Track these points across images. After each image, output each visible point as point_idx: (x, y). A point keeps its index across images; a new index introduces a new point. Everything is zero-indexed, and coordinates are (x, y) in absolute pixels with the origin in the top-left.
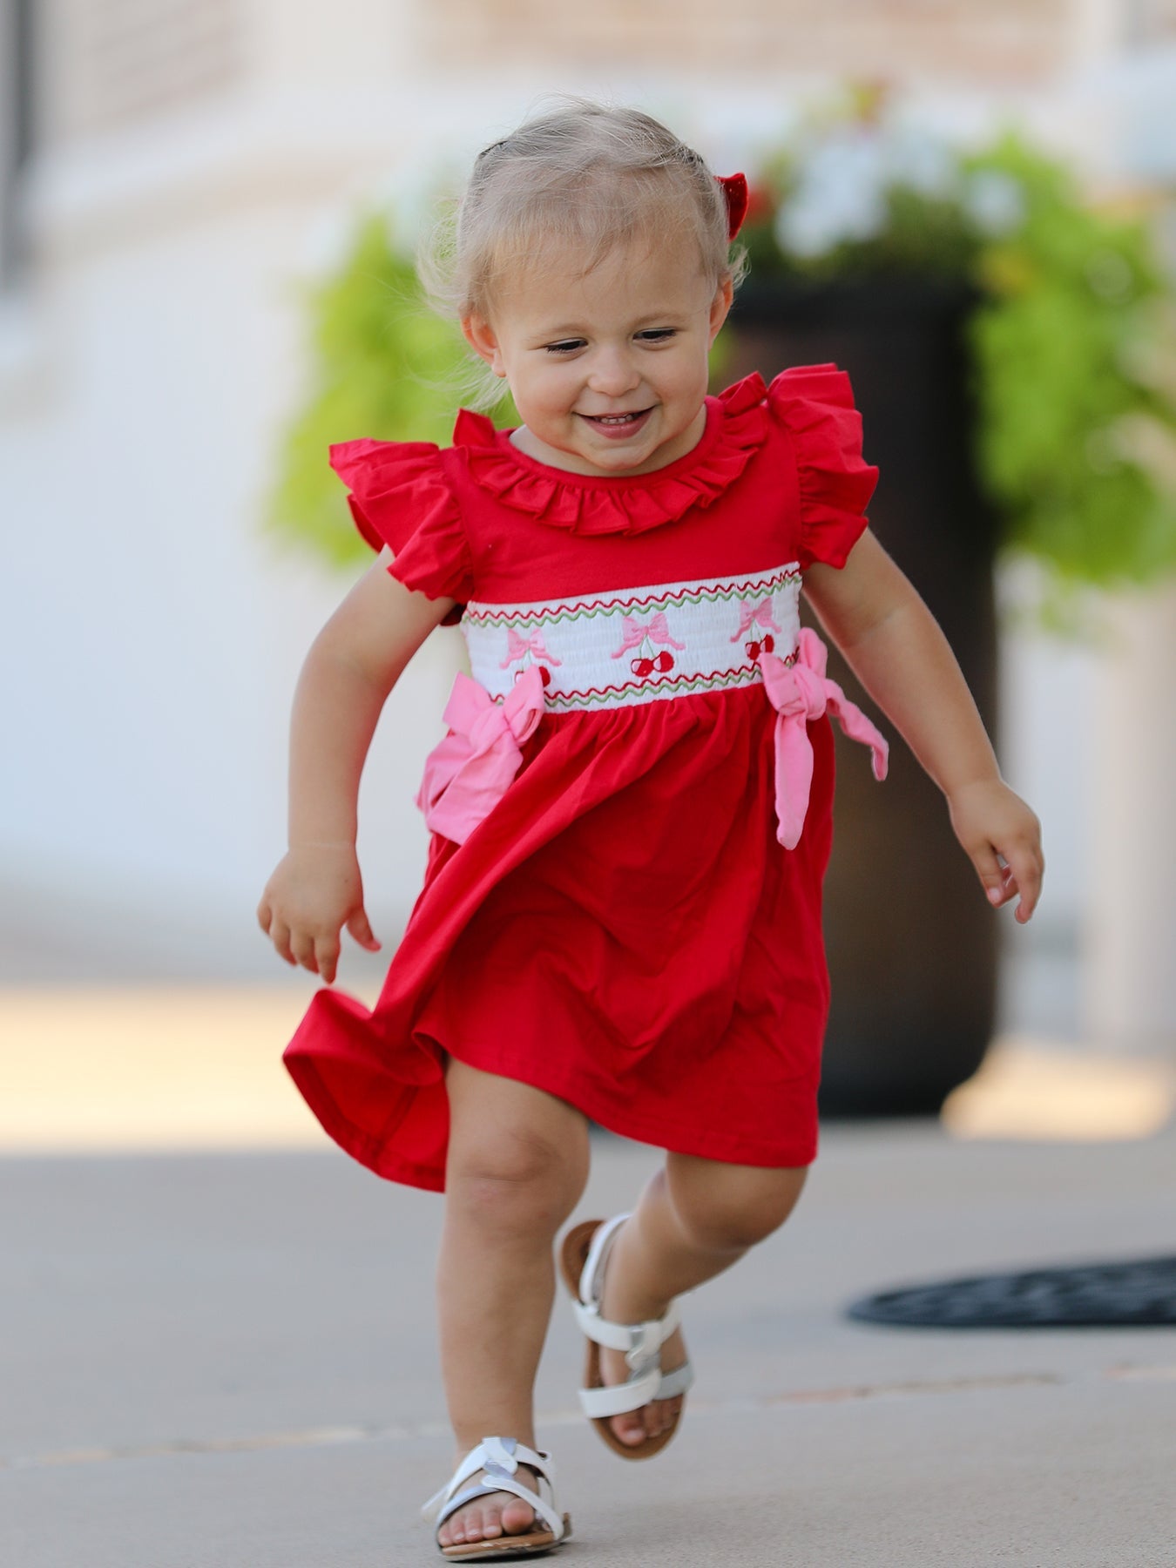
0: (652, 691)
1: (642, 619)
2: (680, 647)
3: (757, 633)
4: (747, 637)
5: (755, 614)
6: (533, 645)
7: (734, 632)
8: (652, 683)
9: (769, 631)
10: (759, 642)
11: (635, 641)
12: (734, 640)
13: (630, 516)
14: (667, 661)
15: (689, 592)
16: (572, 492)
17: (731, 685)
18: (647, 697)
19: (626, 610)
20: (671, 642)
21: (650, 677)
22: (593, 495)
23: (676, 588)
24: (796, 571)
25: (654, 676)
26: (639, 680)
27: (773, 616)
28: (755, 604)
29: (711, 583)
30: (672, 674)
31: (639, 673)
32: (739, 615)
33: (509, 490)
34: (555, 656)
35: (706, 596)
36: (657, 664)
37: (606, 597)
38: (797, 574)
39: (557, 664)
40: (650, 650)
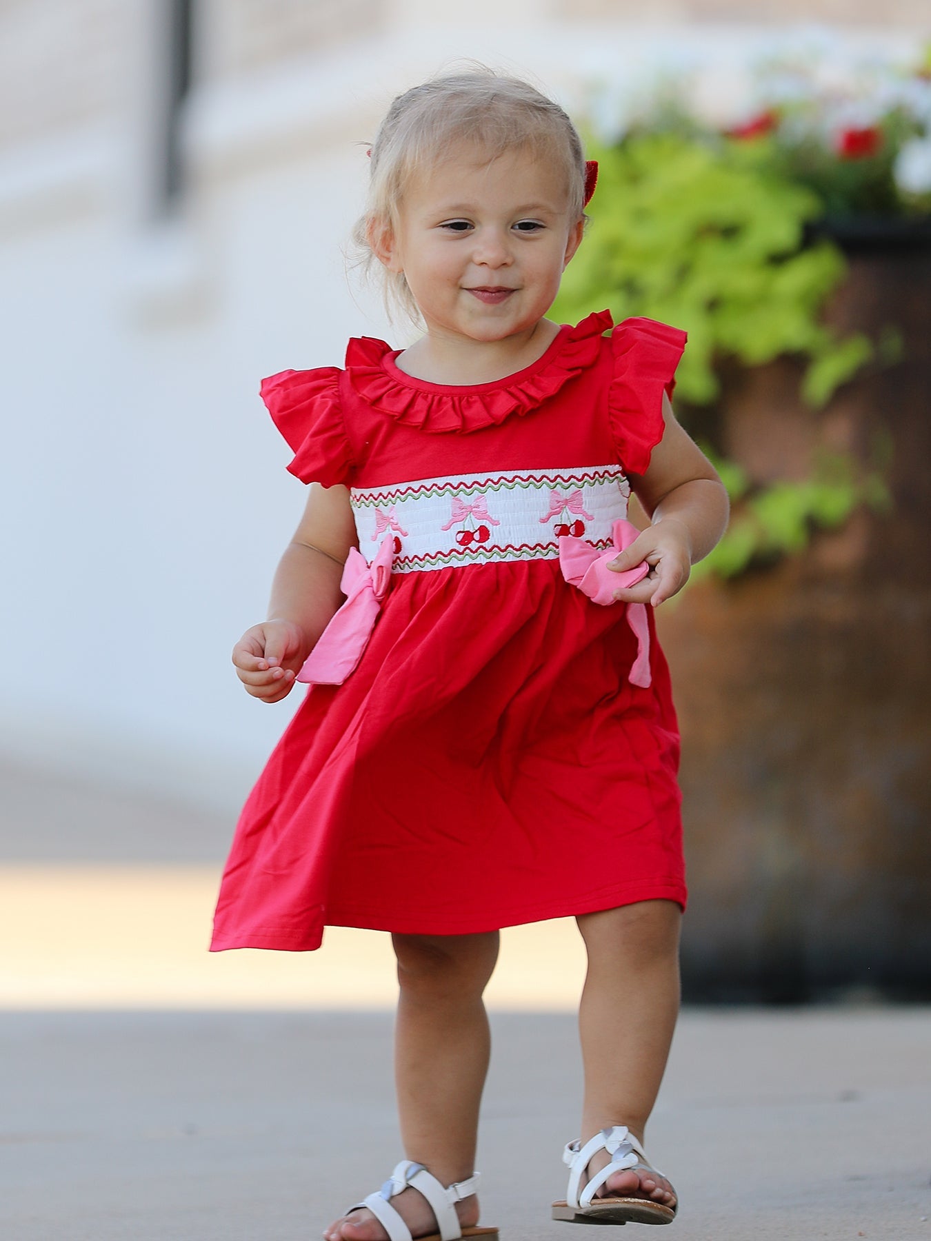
0: (471, 557)
1: (466, 499)
2: (496, 523)
3: (568, 518)
4: (556, 520)
5: (566, 502)
6: (392, 520)
7: (544, 515)
8: (471, 551)
9: (580, 517)
10: (569, 525)
11: (462, 517)
12: (544, 521)
13: (464, 419)
14: (484, 533)
15: (505, 479)
16: (425, 398)
17: (538, 556)
18: (466, 561)
19: (455, 491)
20: (489, 518)
21: (469, 546)
22: (440, 400)
23: (495, 476)
24: (618, 472)
25: (473, 545)
26: (461, 548)
27: (583, 505)
28: (566, 494)
29: (524, 474)
30: (488, 544)
31: (461, 543)
32: (548, 500)
33: (379, 399)
34: (404, 529)
35: (519, 484)
36: (477, 536)
37: (441, 481)
38: (619, 475)
39: (405, 535)
40: (472, 524)
